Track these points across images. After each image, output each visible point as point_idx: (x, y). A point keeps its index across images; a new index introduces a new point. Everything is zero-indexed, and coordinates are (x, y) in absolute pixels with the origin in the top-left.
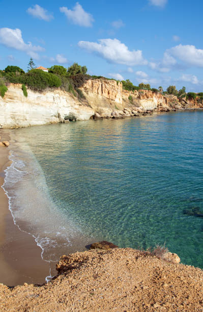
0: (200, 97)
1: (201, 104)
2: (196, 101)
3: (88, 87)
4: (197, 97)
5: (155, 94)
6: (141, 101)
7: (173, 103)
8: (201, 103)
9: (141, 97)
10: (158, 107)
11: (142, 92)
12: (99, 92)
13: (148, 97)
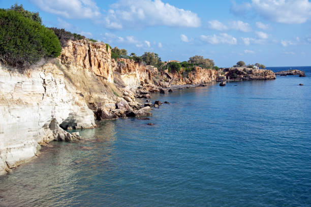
0: (185, 69)
1: (187, 80)
2: (181, 75)
3: (67, 54)
4: (181, 69)
5: (137, 65)
6: (122, 76)
7: (156, 78)
8: (188, 78)
9: (122, 70)
10: (142, 85)
11: (123, 62)
12: (86, 65)
13: (130, 71)
